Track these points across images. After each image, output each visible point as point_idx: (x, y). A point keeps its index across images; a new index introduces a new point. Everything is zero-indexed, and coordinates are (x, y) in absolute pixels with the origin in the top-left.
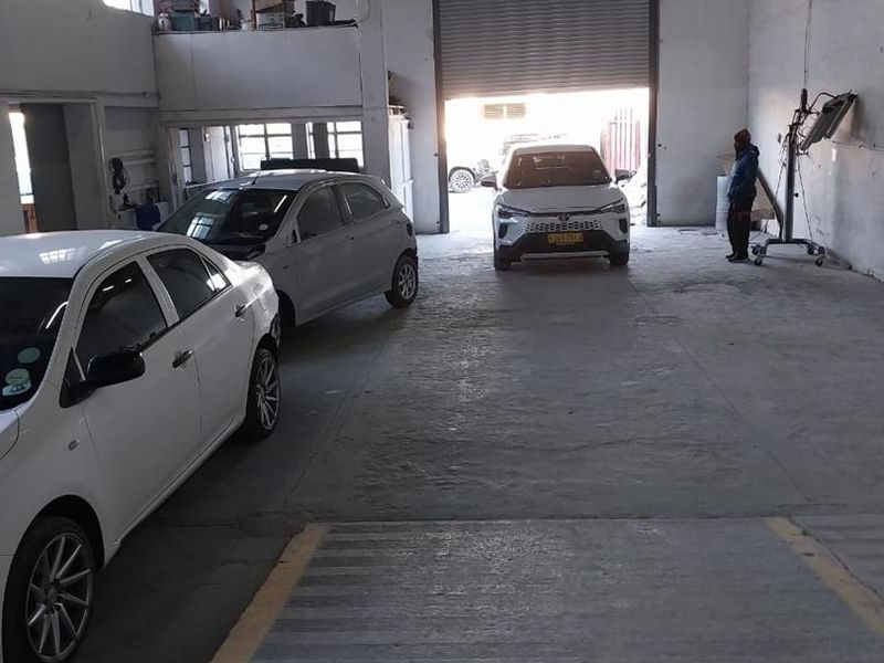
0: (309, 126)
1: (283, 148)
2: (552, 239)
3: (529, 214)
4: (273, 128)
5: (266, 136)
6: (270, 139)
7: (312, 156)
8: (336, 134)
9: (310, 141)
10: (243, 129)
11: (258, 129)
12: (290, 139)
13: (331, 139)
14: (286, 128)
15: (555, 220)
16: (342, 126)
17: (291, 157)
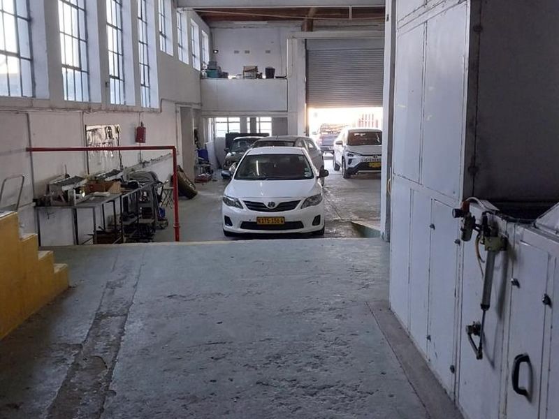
0: (248, 119)
1: (235, 128)
2: (371, 165)
3: (361, 155)
4: (231, 119)
5: (228, 122)
6: (230, 124)
7: (249, 132)
8: (260, 122)
9: (249, 125)
10: (218, 119)
11: (225, 119)
12: (239, 124)
13: (258, 124)
14: (238, 119)
15: (372, 157)
16: (263, 119)
17: (239, 132)
